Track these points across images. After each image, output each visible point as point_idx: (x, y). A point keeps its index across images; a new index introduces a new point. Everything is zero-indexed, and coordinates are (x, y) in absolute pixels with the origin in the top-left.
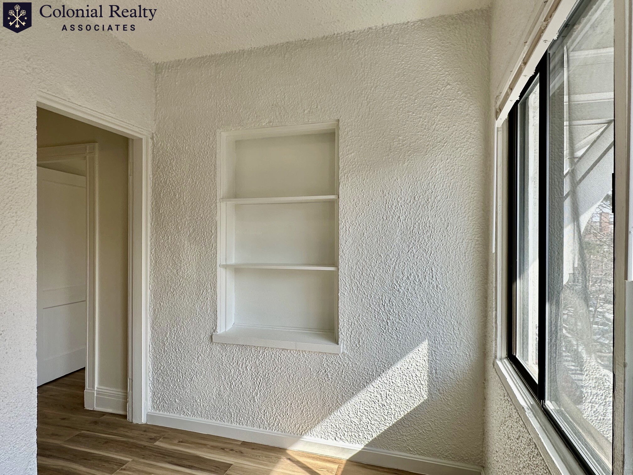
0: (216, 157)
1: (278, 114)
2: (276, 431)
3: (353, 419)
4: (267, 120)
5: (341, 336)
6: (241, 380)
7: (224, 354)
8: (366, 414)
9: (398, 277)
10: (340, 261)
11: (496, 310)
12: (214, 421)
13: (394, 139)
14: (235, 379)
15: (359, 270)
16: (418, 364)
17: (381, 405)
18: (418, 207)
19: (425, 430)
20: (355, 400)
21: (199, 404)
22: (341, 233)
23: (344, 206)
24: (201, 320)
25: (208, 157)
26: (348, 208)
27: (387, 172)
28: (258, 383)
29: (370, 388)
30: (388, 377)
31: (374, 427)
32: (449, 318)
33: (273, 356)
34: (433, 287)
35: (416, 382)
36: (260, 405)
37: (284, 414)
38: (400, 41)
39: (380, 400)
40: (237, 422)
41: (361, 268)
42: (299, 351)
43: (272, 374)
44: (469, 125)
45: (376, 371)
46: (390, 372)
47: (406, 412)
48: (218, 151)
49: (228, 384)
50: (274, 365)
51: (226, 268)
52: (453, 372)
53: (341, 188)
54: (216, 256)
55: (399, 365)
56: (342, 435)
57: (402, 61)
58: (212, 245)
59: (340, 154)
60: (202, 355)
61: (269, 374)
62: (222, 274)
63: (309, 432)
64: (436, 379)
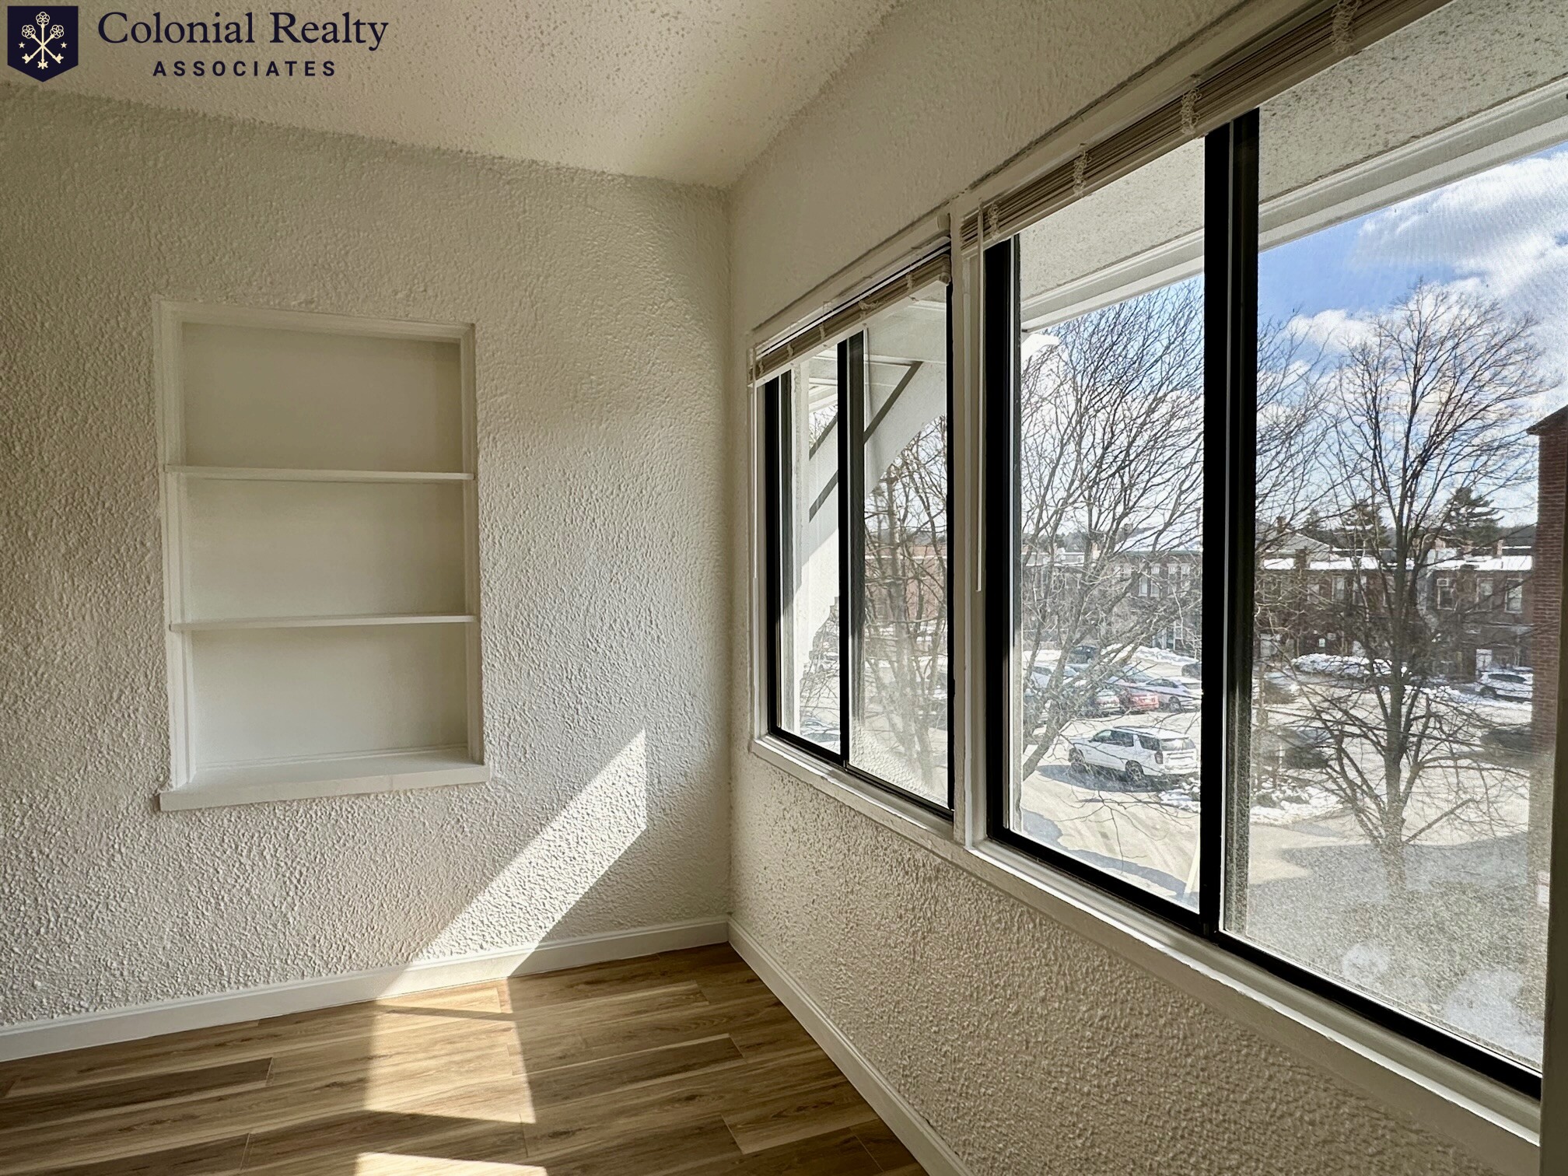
0: (151, 361)
1: (329, 286)
2: (345, 972)
3: (515, 900)
4: (302, 297)
5: (488, 747)
6: (247, 885)
7: (194, 835)
8: (541, 882)
9: (594, 627)
10: (483, 602)
11: (752, 666)
12: (167, 1000)
13: (582, 379)
14: (230, 887)
15: (522, 618)
16: (630, 773)
17: (568, 859)
18: (624, 502)
19: (644, 882)
20: (521, 860)
21: (117, 973)
22: (484, 547)
23: (488, 495)
24: (117, 765)
25: (124, 359)
26: (497, 500)
27: (570, 438)
28: (295, 882)
29: (548, 833)
30: (579, 806)
31: (557, 902)
32: (677, 688)
33: (333, 813)
34: (652, 640)
35: (627, 805)
36: (303, 928)
37: (364, 931)
38: (590, 201)
39: (567, 851)
40: (238, 982)
41: (525, 614)
42: (398, 792)
43: (332, 854)
44: (701, 372)
45: (559, 800)
46: (583, 797)
47: (612, 861)
48: (156, 347)
49: (208, 902)
50: (336, 833)
51: (182, 632)
52: (686, 776)
53: (480, 460)
54: (161, 605)
55: (598, 781)
56: (494, 936)
57: (594, 240)
58: (148, 577)
59: (479, 393)
60: (123, 850)
61: (323, 855)
62: (176, 649)
63: (424, 951)
64: (659, 793)
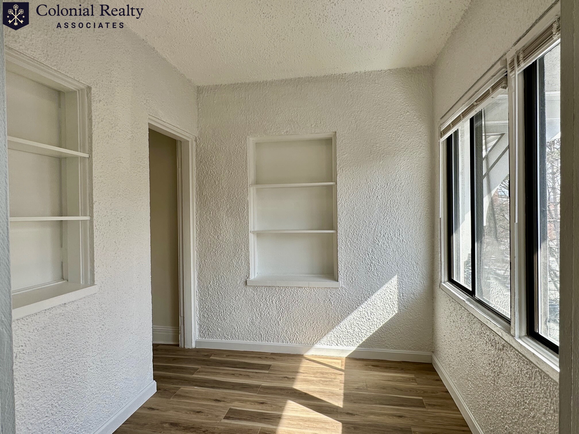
0: (247, 155)
1: (292, 126)
2: (295, 344)
3: (349, 330)
4: (285, 131)
5: (340, 276)
6: (269, 311)
7: (255, 294)
8: (358, 326)
9: (377, 235)
10: (338, 226)
11: (441, 253)
12: (248, 341)
13: (373, 146)
14: (264, 311)
15: (351, 232)
16: (391, 291)
17: (367, 319)
18: (389, 190)
19: (396, 333)
20: (350, 317)
21: (237, 331)
22: (339, 207)
23: (340, 189)
24: (237, 271)
25: (240, 155)
26: (343, 191)
27: (369, 168)
28: (281, 312)
29: (360, 309)
30: (372, 301)
31: (363, 334)
32: (410, 260)
33: (292, 292)
34: (400, 241)
35: (390, 302)
36: (283, 327)
37: (300, 332)
38: (376, 82)
39: (367, 316)
40: (266, 340)
41: (353, 230)
42: (311, 288)
43: (292, 305)
44: (421, 138)
45: (364, 297)
46: (373, 297)
47: (384, 323)
48: (248, 151)
49: (259, 314)
50: (292, 299)
51: (254, 233)
52: (414, 294)
53: (338, 177)
54: (248, 226)
55: (379, 292)
56: (341, 342)
57: (378, 95)
58: (245, 217)
59: (337, 155)
60: (238, 295)
61: (289, 305)
62: (252, 238)
63: (319, 342)
64: (402, 300)
